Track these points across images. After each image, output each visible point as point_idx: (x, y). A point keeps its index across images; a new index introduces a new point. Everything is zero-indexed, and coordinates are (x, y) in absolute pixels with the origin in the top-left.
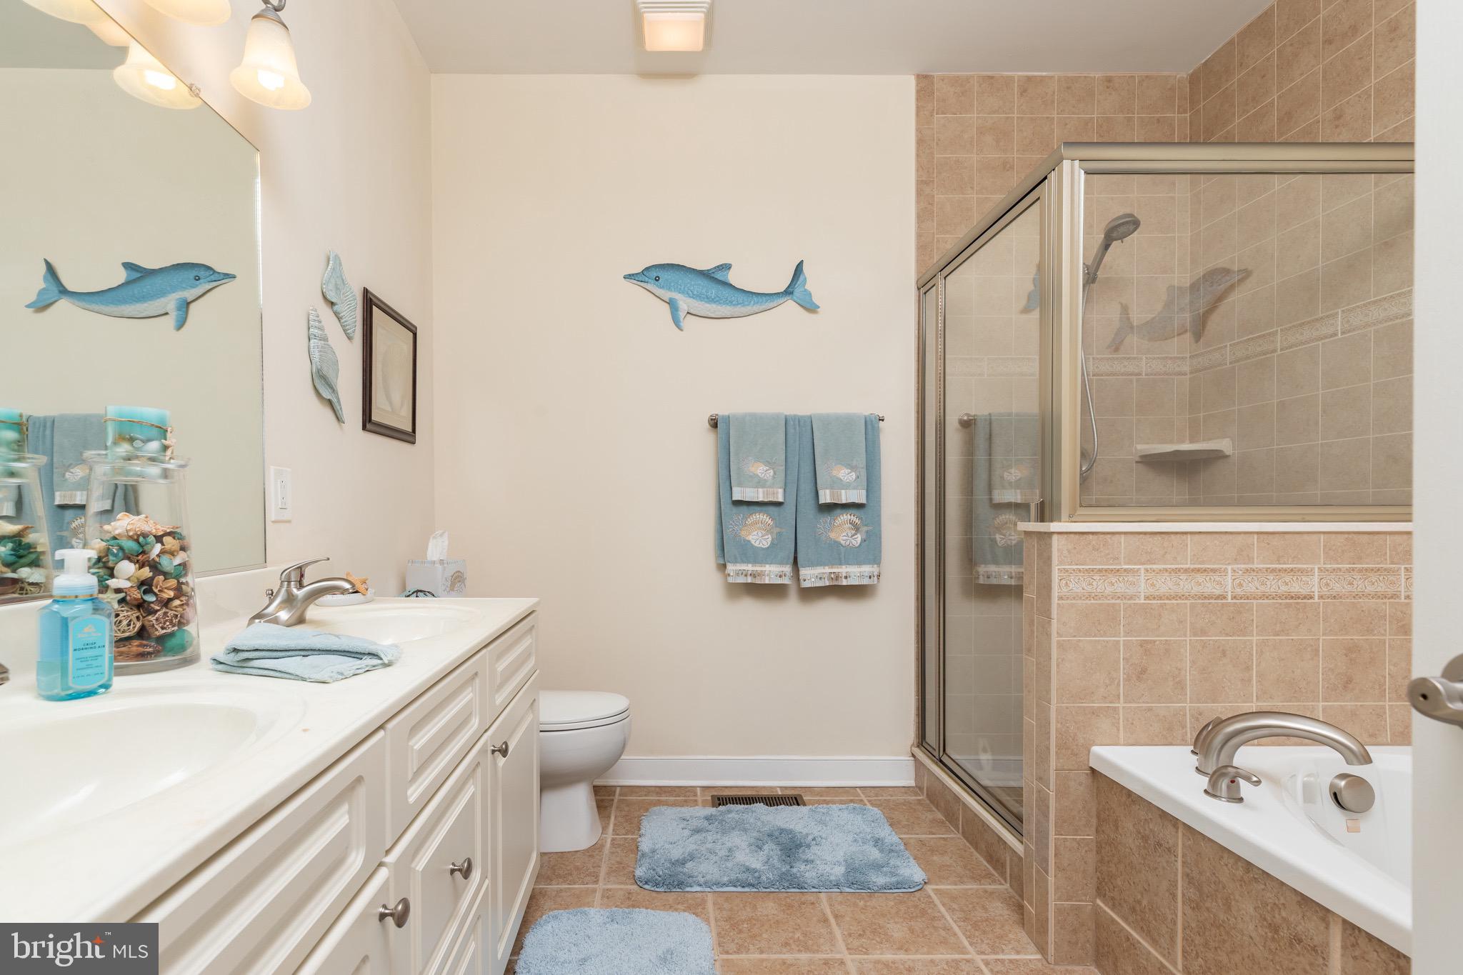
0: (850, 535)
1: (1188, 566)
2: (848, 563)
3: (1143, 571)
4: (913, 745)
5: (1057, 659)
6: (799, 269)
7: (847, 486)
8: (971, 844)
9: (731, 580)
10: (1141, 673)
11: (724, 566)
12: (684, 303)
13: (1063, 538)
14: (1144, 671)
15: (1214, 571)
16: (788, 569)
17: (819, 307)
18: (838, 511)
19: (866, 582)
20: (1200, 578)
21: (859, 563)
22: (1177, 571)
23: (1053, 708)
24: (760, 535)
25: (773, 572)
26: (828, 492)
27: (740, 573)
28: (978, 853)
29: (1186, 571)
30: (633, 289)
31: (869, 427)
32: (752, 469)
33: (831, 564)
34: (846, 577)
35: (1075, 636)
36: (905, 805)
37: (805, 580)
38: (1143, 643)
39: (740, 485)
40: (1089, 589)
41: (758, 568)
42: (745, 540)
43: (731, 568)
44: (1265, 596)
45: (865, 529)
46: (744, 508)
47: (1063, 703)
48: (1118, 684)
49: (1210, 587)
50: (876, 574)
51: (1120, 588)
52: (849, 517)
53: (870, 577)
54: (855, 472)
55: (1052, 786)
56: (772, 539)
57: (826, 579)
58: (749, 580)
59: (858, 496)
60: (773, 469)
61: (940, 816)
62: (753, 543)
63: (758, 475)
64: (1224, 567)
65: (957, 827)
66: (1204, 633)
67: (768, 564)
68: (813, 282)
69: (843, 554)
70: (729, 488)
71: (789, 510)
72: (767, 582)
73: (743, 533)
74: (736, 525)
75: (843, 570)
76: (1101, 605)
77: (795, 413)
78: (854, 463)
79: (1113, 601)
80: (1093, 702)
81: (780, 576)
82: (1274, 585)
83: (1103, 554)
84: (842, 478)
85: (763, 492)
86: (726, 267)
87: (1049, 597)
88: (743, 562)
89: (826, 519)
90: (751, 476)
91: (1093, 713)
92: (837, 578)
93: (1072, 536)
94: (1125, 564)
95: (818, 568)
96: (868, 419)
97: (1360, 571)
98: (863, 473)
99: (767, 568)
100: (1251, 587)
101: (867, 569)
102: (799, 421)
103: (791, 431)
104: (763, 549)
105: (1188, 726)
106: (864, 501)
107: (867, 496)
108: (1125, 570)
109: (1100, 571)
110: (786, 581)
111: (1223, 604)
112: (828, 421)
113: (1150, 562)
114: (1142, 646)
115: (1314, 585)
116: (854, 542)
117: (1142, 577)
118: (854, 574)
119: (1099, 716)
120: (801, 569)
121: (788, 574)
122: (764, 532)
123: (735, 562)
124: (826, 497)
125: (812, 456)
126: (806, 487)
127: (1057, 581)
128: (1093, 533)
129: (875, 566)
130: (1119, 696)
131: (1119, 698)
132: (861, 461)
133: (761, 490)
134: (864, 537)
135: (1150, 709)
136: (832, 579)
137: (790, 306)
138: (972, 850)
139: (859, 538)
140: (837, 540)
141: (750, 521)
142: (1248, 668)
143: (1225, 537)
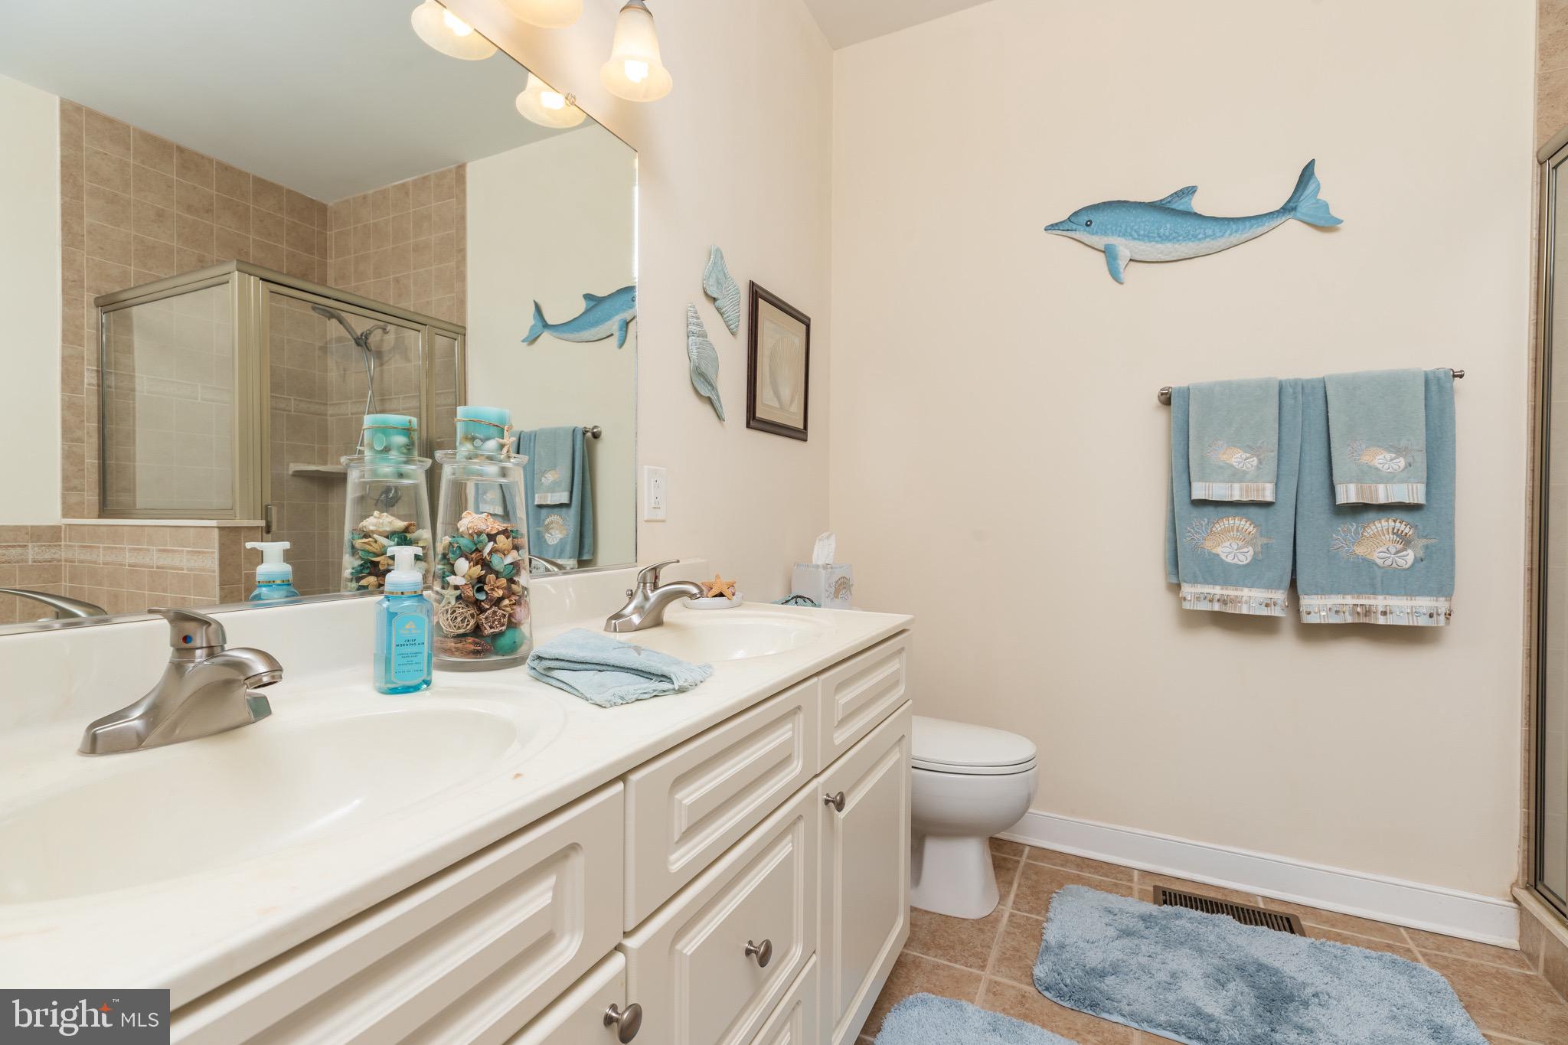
0: (1393, 550)
2: (1387, 592)
4: (1515, 886)
6: (1307, 174)
7: (1390, 478)
9: (1187, 606)
11: (1179, 586)
12: (1125, 248)
16: (1280, 596)
17: (1341, 222)
18: (1371, 515)
21: (1410, 593)
24: (1235, 547)
25: (1252, 600)
26: (1352, 487)
27: (1202, 596)
30: (1059, 243)
32: (1224, 457)
33: (1359, 594)
34: (1384, 613)
36: (1495, 977)
37: (1309, 613)
39: (1202, 479)
41: (1231, 592)
42: (1210, 553)
43: (1187, 590)
45: (1422, 542)
46: (1209, 511)
50: (1442, 611)
52: (1392, 524)
53: (1431, 616)
54: (1405, 457)
56: (1255, 553)
57: (1347, 614)
58: (1216, 607)
59: (1414, 493)
60: (1258, 456)
62: (1224, 558)
63: (1232, 466)
67: (1247, 587)
68: (1329, 189)
69: (1379, 579)
70: (1187, 484)
71: (1284, 515)
72: (1245, 611)
73: (1208, 545)
74: (1196, 532)
75: (1379, 602)
77: (1297, 377)
78: (1403, 443)
81: (1267, 605)
84: (1380, 466)
85: (1241, 489)
86: (1190, 191)
88: (1206, 582)
89: (1349, 527)
90: (1221, 467)
92: (1368, 612)
95: (1332, 596)
96: (1431, 377)
98: (1421, 460)
99: (1245, 593)
102: (1303, 388)
103: (1288, 402)
104: (1239, 566)
106: (1421, 499)
107: (1428, 493)
110: (1276, 612)
112: (1353, 385)
116: (1401, 562)
118: (1400, 609)
120: (1301, 597)
121: (1280, 602)
122: (1240, 543)
123: (1195, 581)
124: (1348, 494)
125: (1324, 435)
126: (1314, 482)
129: (1442, 599)
132: (1417, 438)
133: (1236, 486)
134: (1421, 554)
136: (1358, 613)
137: (1291, 227)
139: (1410, 556)
140: (1368, 557)
141: (1218, 527)
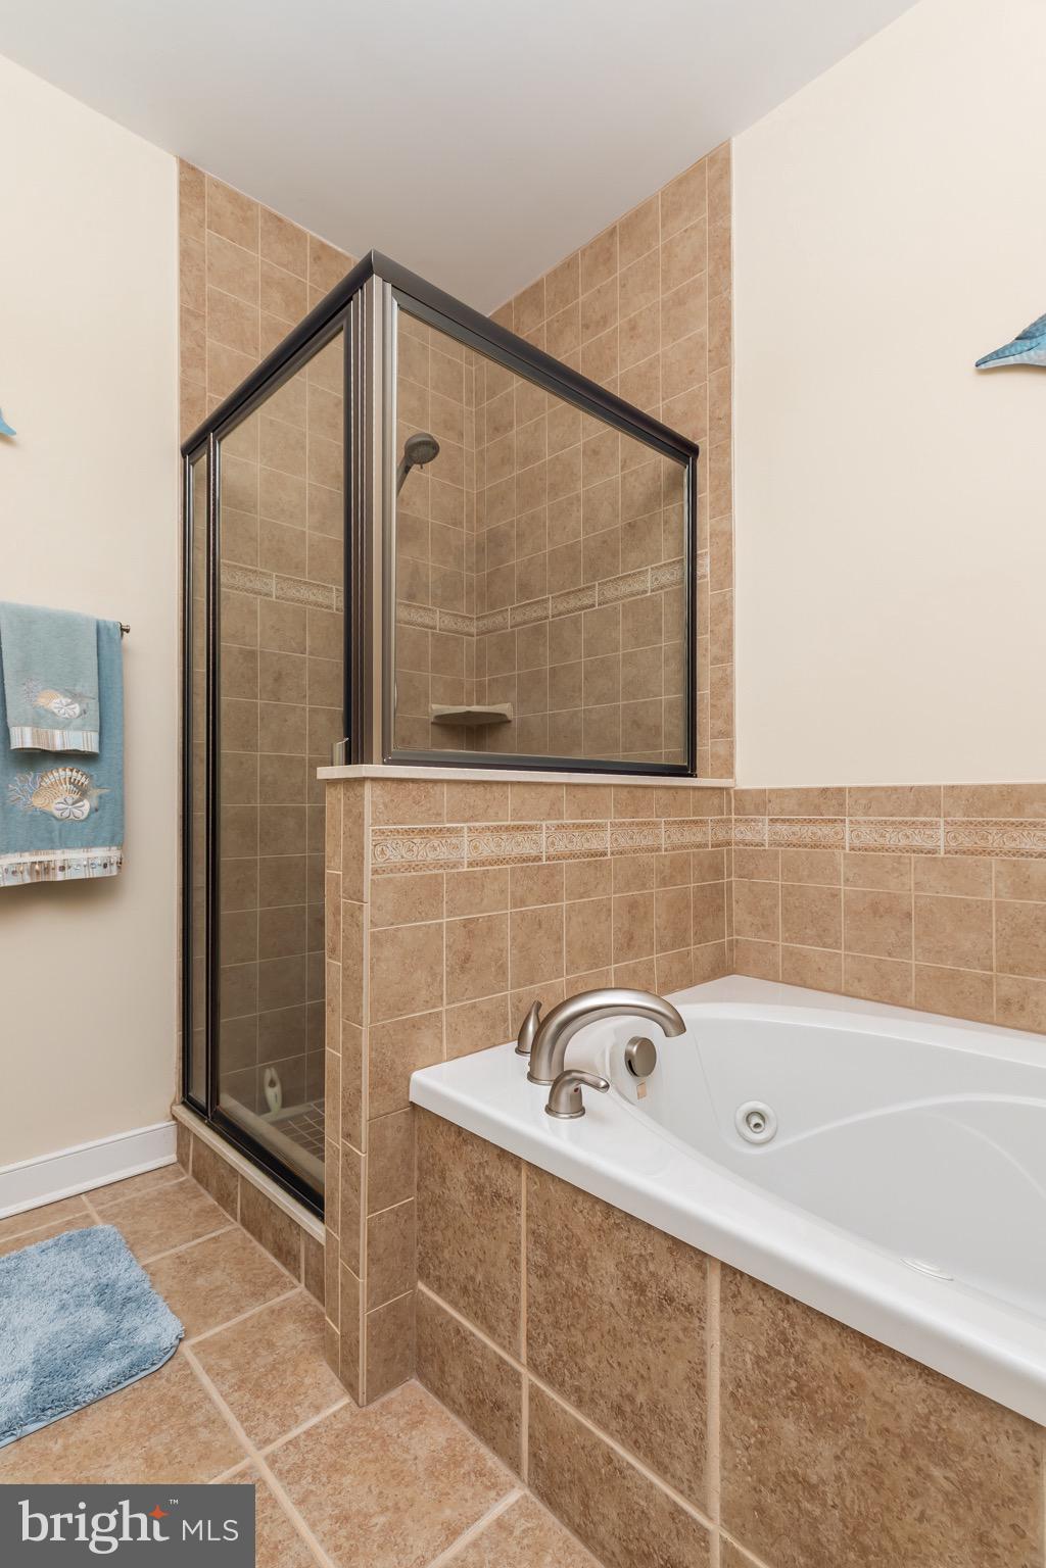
0: (70, 802)
1: (509, 823)
2: (65, 845)
3: (466, 829)
4: (174, 1103)
5: (372, 959)
7: (64, 725)
8: (253, 1233)
10: (464, 962)
13: (378, 789)
14: (467, 959)
15: (531, 828)
18: (49, 764)
19: (97, 873)
20: (519, 836)
21: (85, 846)
22: (498, 829)
23: (365, 1030)
26: (28, 731)
28: (264, 1246)
29: (507, 828)
31: (104, 637)
33: (36, 850)
34: (63, 869)
35: (392, 924)
36: (158, 1200)
38: (466, 924)
40: (408, 856)
44: (573, 856)
45: (95, 793)
47: (378, 1021)
48: (442, 981)
49: (528, 849)
50: (114, 860)
51: (443, 853)
52: (68, 774)
53: (105, 866)
54: (78, 703)
55: (364, 1145)
57: (24, 874)
59: (87, 741)
61: (211, 1201)
64: (539, 822)
65: (233, 1214)
66: (523, 902)
69: (57, 832)
75: (58, 857)
76: (422, 877)
78: (77, 689)
79: (437, 872)
80: (414, 1012)
82: (581, 843)
83: (424, 809)
84: (56, 711)
87: (361, 870)
89: (25, 776)
91: (414, 1026)
92: (46, 870)
93: (389, 783)
94: (449, 821)
95: (9, 854)
96: (102, 625)
97: (637, 824)
98: (93, 706)
100: (562, 846)
101: (100, 853)
105: (510, 1018)
106: (94, 749)
107: (101, 743)
108: (448, 829)
109: (421, 831)
111: (539, 866)
112: (28, 619)
113: (473, 818)
114: (464, 926)
115: (604, 841)
116: (77, 813)
117: (466, 839)
118: (77, 863)
119: (419, 1029)
124: (23, 738)
127: (371, 847)
128: (413, 781)
129: (114, 848)
130: (442, 996)
131: (442, 999)
132: (88, 687)
134: (96, 804)
135: (474, 1006)
136: (37, 872)
138: (255, 1243)
139: (86, 806)
140: (46, 809)
142: (559, 939)
143: (540, 789)
